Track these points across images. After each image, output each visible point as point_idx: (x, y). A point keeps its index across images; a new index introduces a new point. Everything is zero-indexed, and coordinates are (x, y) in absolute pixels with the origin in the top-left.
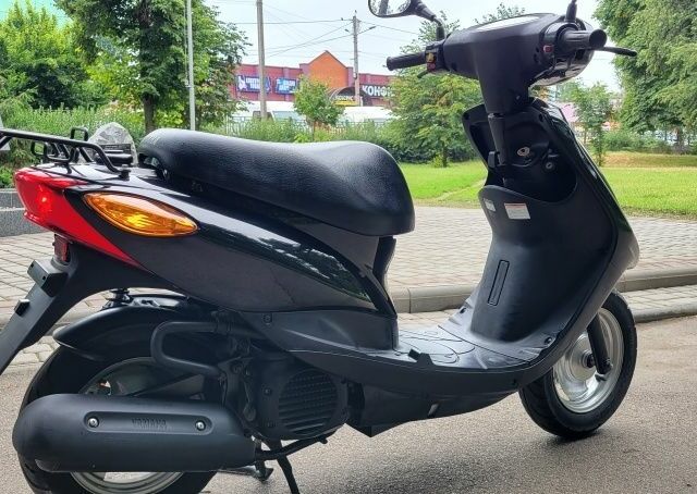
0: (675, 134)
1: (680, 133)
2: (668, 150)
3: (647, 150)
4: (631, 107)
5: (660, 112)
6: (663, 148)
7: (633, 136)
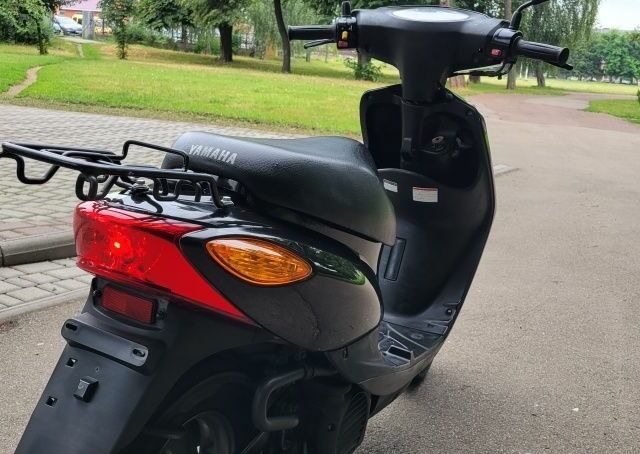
0: (180, 31)
1: (184, 32)
2: (175, 47)
3: (158, 46)
4: (148, 5)
5: (174, 12)
6: (170, 44)
7: (147, 31)
